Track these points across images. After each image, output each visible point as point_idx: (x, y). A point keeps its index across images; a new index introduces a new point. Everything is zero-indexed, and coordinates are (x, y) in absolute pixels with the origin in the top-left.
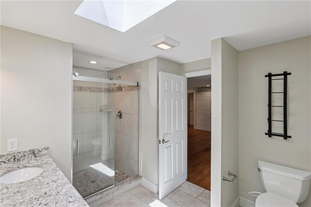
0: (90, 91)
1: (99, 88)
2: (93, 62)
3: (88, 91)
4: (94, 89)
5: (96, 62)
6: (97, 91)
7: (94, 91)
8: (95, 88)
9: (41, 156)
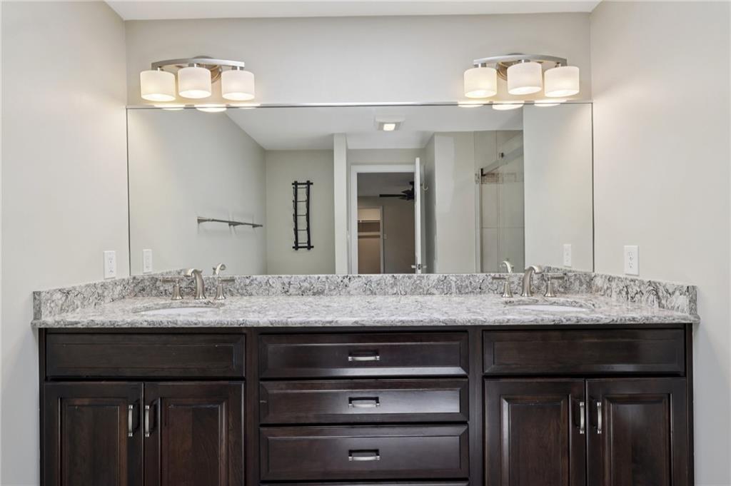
9: (673, 308)
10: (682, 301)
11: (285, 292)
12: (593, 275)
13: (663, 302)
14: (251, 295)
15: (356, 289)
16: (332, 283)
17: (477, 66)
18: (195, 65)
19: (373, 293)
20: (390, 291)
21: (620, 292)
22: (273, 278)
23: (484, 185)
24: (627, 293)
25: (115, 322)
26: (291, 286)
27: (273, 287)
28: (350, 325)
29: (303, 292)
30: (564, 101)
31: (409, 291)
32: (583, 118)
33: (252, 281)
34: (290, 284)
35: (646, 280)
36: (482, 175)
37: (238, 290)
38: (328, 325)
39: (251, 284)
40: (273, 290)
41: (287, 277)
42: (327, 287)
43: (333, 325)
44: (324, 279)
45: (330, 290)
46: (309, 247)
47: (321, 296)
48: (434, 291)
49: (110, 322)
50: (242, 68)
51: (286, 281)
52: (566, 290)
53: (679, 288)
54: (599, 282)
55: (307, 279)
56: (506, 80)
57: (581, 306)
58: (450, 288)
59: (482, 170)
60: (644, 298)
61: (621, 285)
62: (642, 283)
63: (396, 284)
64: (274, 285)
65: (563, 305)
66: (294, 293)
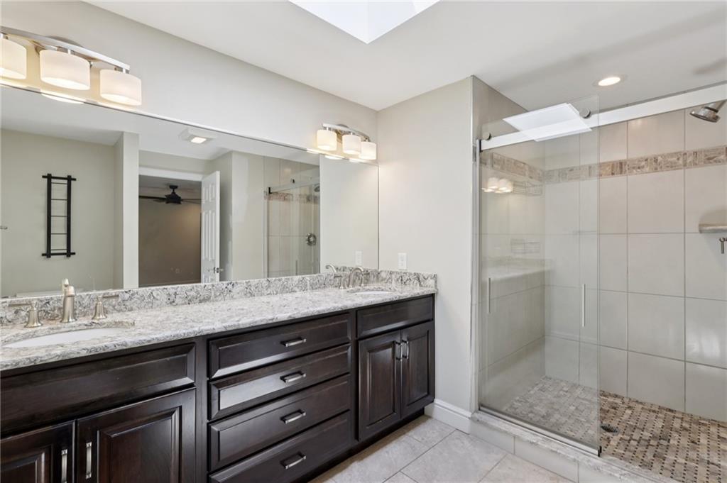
0: (656, 169)
1: (695, 153)
2: (610, 81)
3: (647, 169)
4: (674, 159)
5: (615, 75)
6: (685, 165)
7: (672, 166)
8: (671, 155)
9: (427, 286)
10: (431, 282)
11: (171, 303)
12: (380, 270)
13: (422, 283)
14: (131, 310)
15: (238, 293)
16: (218, 290)
17: (325, 128)
18: (69, 51)
19: (252, 295)
20: (266, 292)
21: (397, 280)
22: (157, 290)
23: (271, 201)
24: (402, 280)
25: (37, 357)
26: (177, 296)
27: (157, 300)
28: (286, 319)
29: (190, 300)
30: (363, 161)
31: (279, 290)
32: (372, 174)
33: (132, 295)
34: (176, 294)
35: (413, 272)
36: (270, 193)
37: (114, 307)
38: (271, 322)
39: (131, 298)
40: (157, 302)
41: (173, 288)
42: (213, 294)
43: (274, 321)
44: (210, 287)
45: (216, 296)
46: (69, 253)
47: (207, 302)
48: (296, 289)
49: (29, 359)
50: (127, 72)
51: (171, 292)
52: (367, 281)
53: (430, 276)
54: (383, 275)
55: (193, 288)
56: (341, 143)
57: (382, 290)
58: (306, 285)
59: (269, 188)
60: (412, 282)
61: (398, 276)
62: (410, 274)
63: (269, 287)
64: (158, 297)
65: (373, 290)
66: (181, 302)
